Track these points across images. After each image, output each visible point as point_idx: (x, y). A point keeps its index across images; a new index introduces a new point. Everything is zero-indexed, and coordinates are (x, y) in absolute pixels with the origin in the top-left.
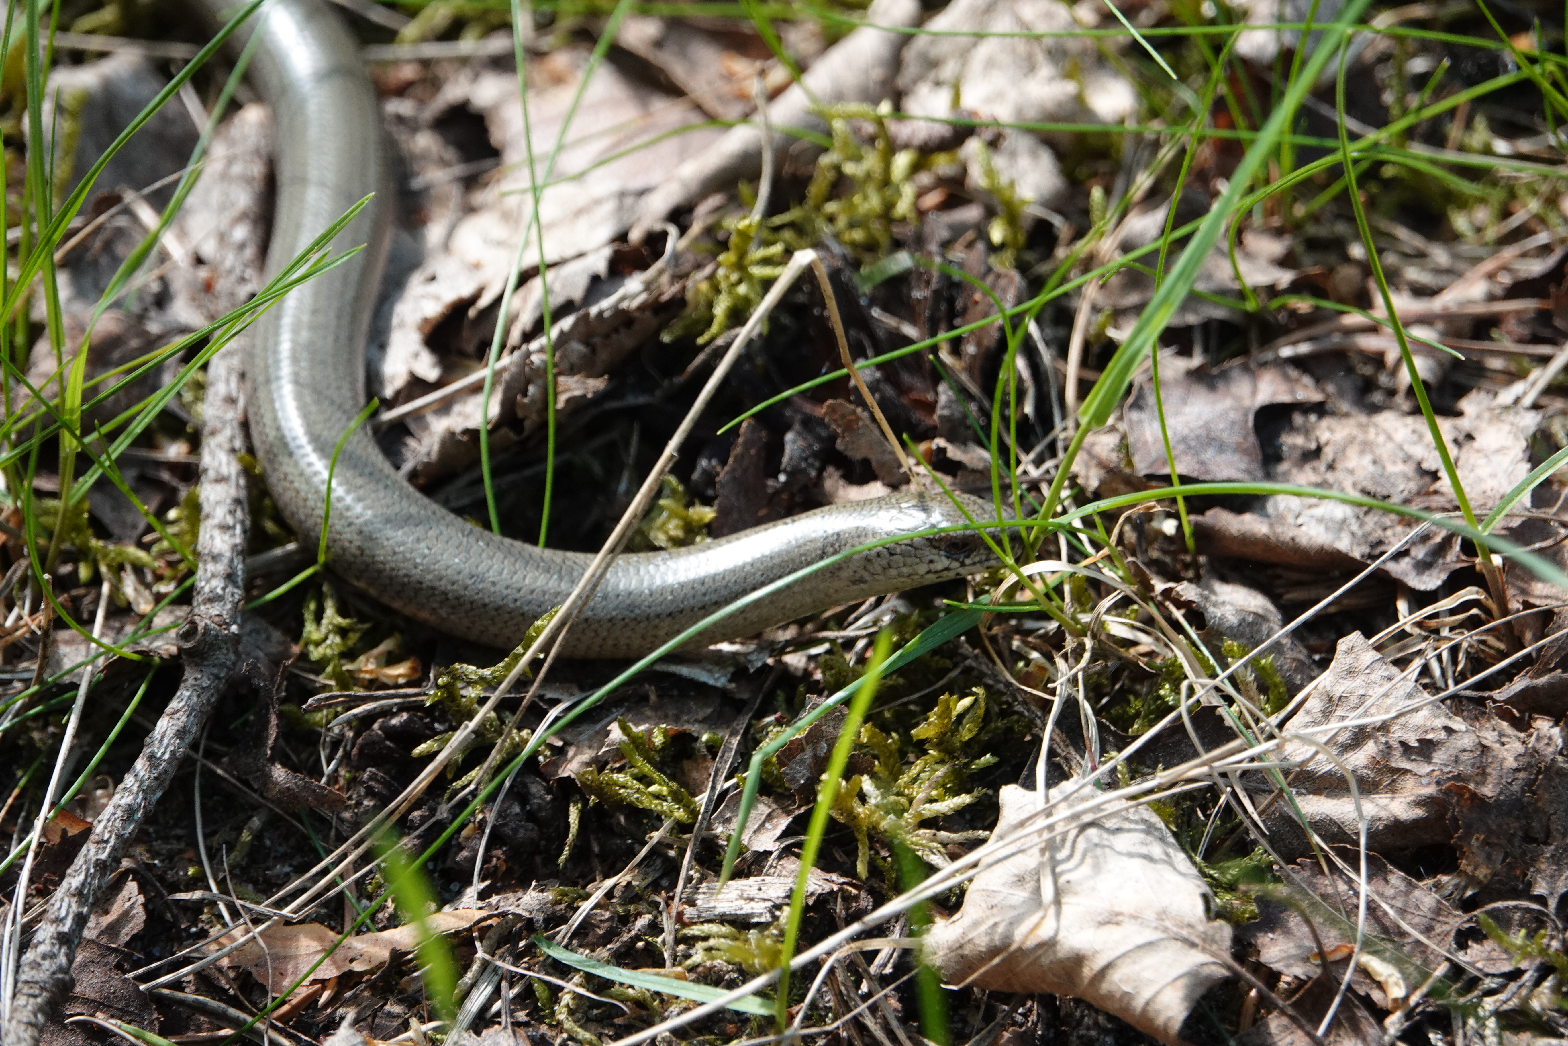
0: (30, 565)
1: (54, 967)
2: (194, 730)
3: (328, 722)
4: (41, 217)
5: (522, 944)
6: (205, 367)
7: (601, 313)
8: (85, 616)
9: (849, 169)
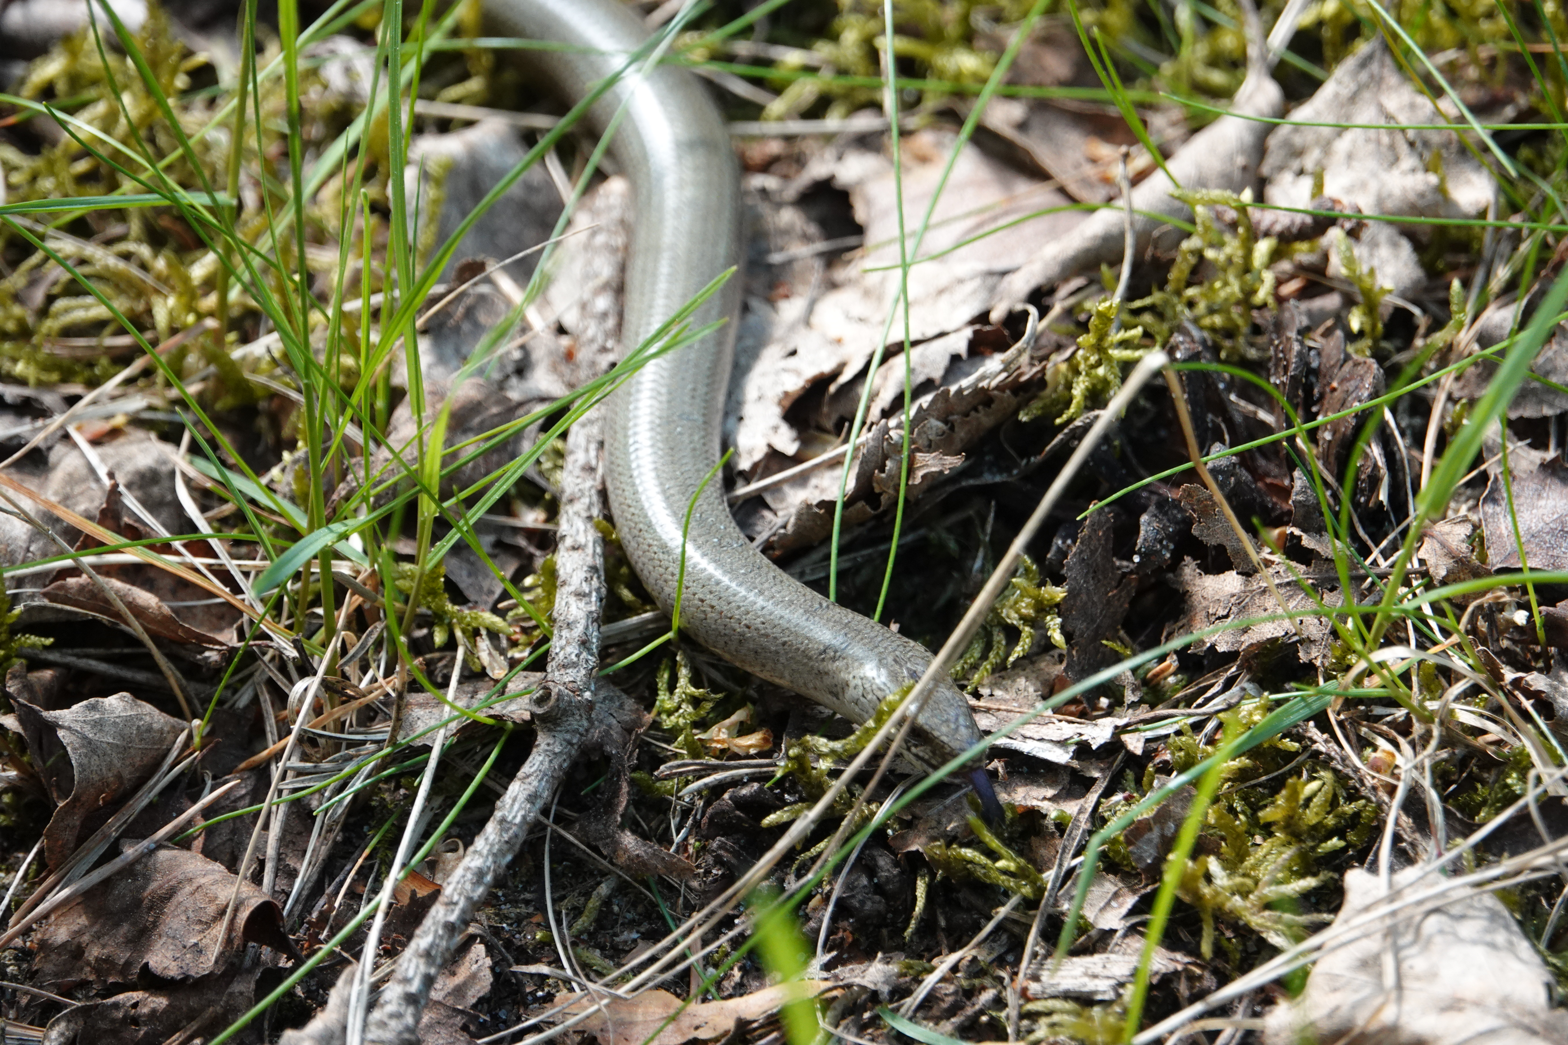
0: (387, 627)
1: (400, 1027)
2: (546, 794)
3: (679, 790)
4: (403, 282)
5: (867, 1015)
6: (564, 436)
7: (960, 391)
8: (439, 680)
9: (1210, 254)
